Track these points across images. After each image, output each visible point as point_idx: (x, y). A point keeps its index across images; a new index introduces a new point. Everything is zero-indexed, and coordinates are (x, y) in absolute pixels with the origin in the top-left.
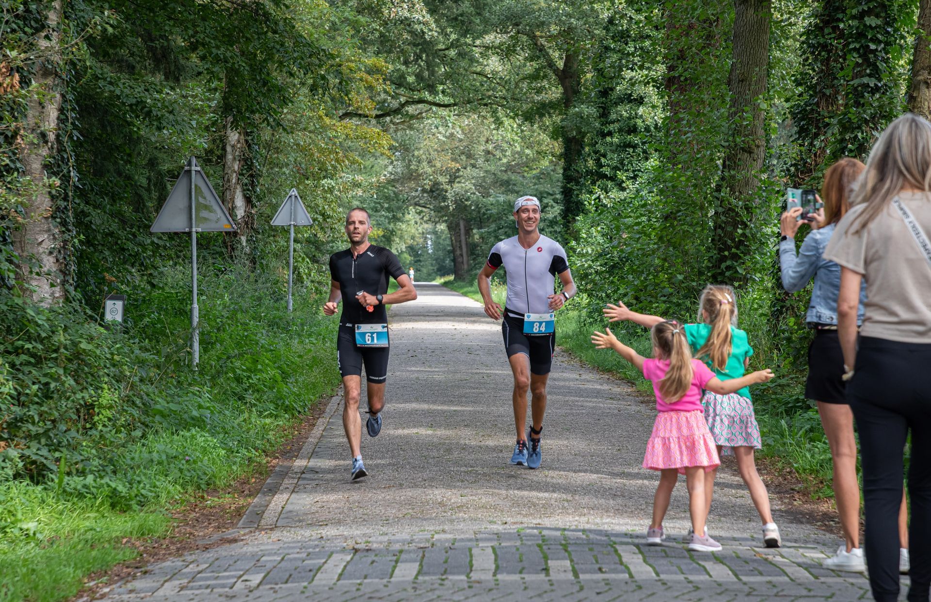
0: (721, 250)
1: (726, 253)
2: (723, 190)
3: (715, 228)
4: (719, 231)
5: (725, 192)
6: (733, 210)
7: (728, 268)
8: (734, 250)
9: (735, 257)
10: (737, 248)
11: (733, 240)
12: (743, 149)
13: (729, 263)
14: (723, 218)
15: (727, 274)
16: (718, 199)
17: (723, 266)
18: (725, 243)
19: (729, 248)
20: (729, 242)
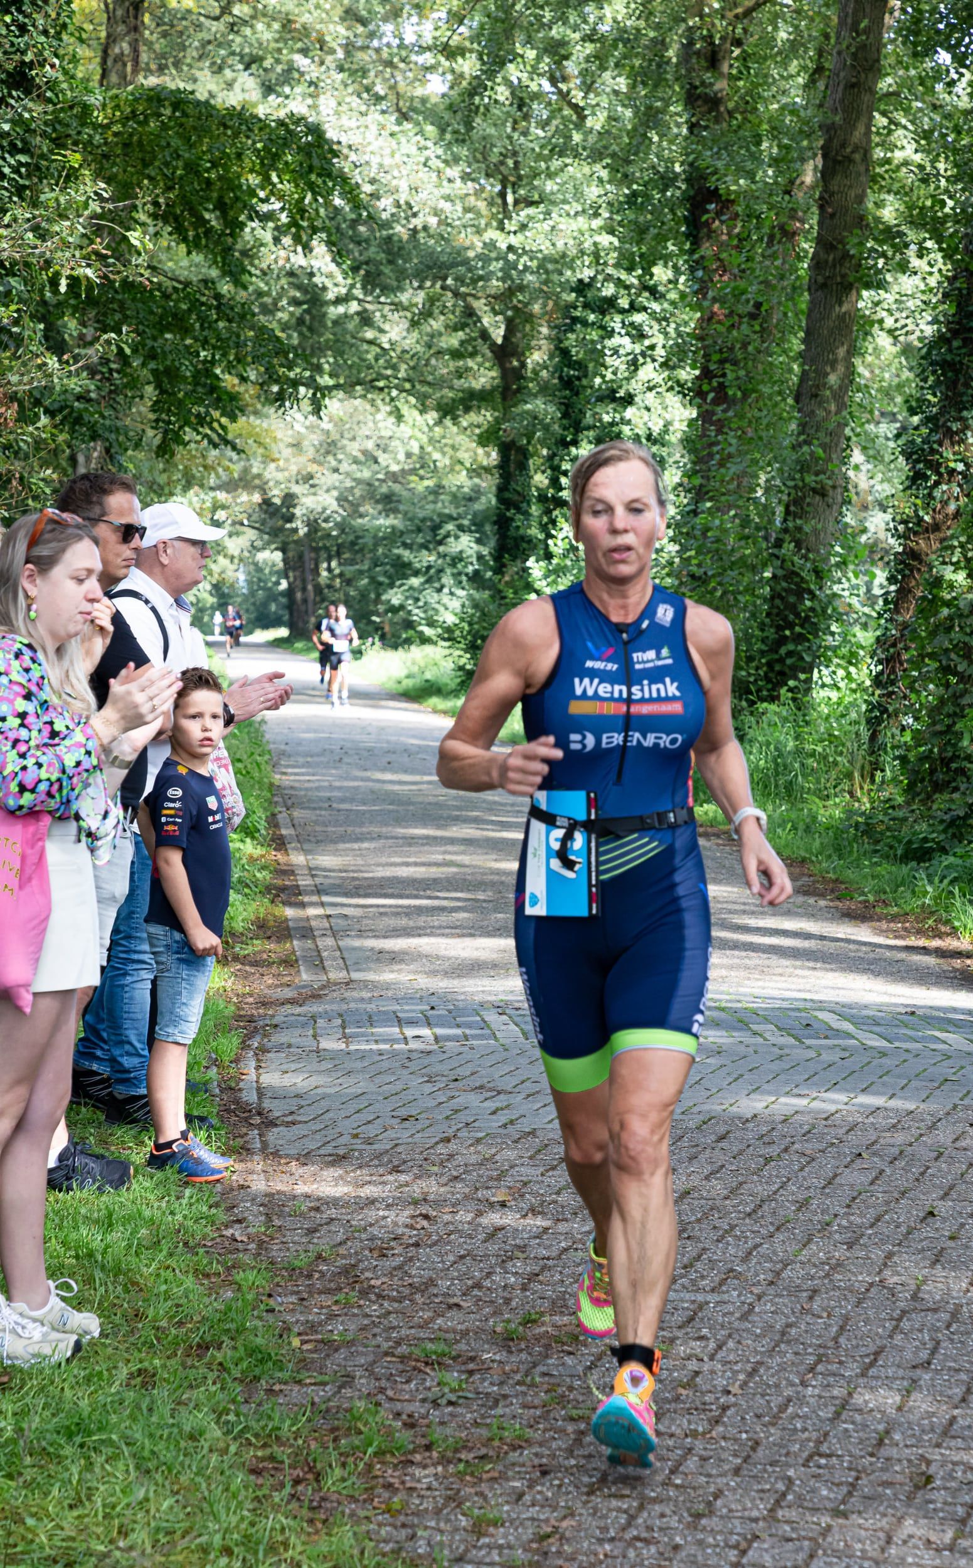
0: (780, 628)
1: (787, 633)
2: (785, 545)
3: (772, 598)
4: (777, 602)
5: (788, 547)
6: (798, 575)
7: (790, 654)
8: (798, 629)
9: (799, 638)
10: (802, 626)
11: (797, 615)
12: (814, 490)
13: (791, 647)
14: (784, 584)
15: (789, 661)
16: (777, 557)
17: (783, 651)
18: (785, 619)
19: (791, 626)
20: (791, 617)
